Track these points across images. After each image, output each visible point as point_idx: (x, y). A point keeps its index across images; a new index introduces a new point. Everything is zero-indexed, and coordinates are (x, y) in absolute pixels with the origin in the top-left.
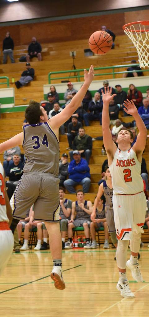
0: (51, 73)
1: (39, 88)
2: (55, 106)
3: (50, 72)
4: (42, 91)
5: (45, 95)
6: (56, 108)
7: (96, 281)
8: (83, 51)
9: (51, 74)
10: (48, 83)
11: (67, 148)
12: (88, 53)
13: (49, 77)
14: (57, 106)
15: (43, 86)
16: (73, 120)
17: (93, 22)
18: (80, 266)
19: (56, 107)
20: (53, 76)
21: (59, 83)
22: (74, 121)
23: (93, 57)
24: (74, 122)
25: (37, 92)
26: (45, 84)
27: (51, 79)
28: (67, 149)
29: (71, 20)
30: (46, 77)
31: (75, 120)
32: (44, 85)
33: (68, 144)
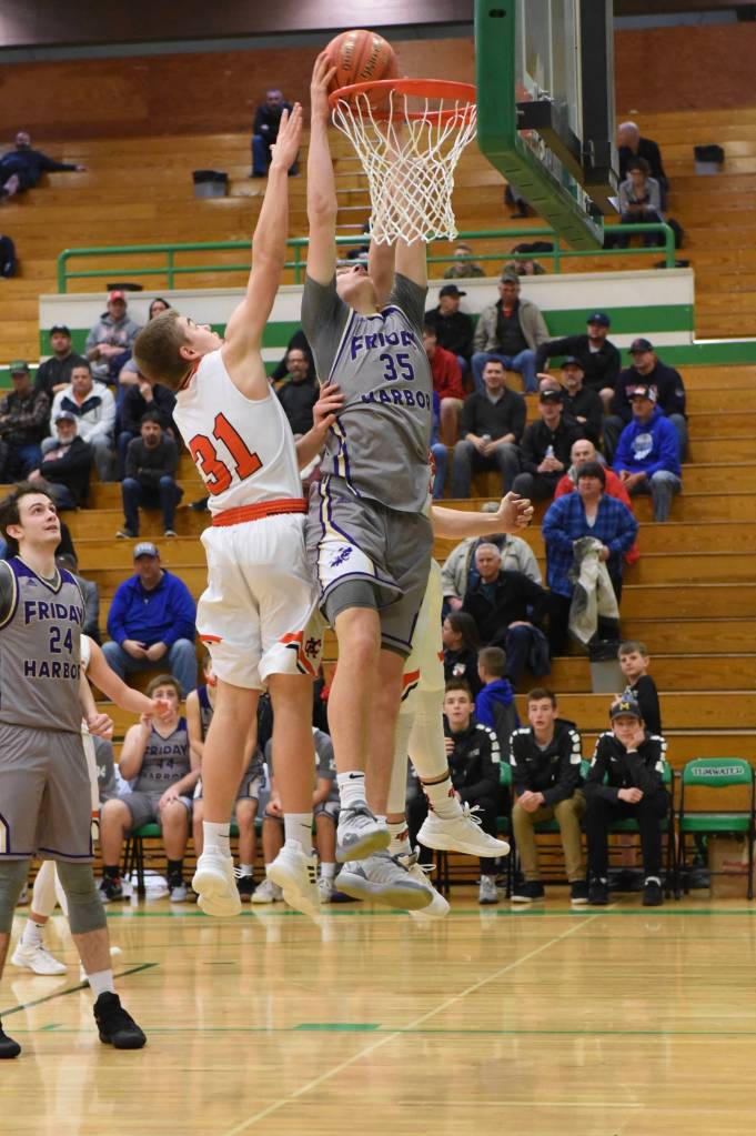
0: (67, 251)
1: (21, 306)
2: (77, 377)
3: (62, 250)
4: (35, 318)
5: (43, 332)
6: (80, 383)
7: (201, 1026)
8: (190, 179)
9: (68, 256)
10: (57, 288)
11: (119, 533)
12: (208, 187)
13: (62, 268)
14: (84, 377)
15: (36, 299)
16: (148, 428)
17: (228, 73)
18: (148, 966)
19: (80, 379)
20: (74, 265)
21: (97, 291)
22: (151, 431)
23: (225, 201)
24: (152, 436)
25: (19, 320)
26: (46, 291)
27: (67, 274)
28: (119, 537)
29: (151, 60)
30: (50, 266)
31: (155, 428)
32: (43, 297)
33: (123, 519)
